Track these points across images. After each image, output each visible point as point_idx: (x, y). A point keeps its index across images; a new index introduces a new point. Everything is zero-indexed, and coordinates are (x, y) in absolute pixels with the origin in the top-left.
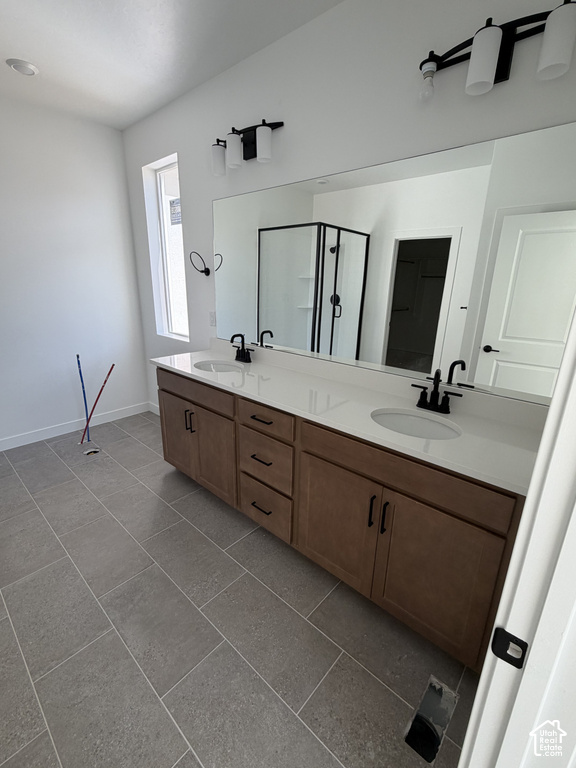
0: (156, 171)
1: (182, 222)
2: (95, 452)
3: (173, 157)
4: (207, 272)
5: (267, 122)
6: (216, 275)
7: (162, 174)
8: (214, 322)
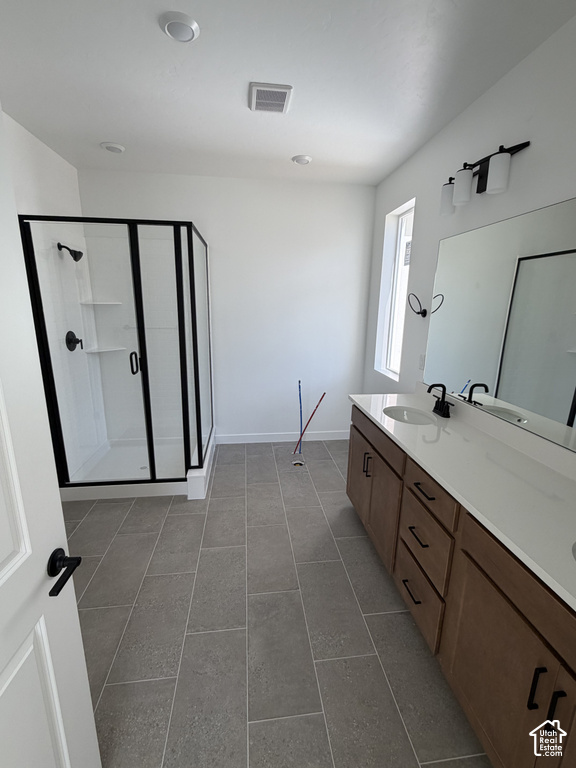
0: (399, 216)
1: (410, 264)
2: (301, 465)
3: (412, 203)
4: (424, 313)
5: (506, 147)
6: (432, 317)
7: (404, 217)
8: (422, 367)
